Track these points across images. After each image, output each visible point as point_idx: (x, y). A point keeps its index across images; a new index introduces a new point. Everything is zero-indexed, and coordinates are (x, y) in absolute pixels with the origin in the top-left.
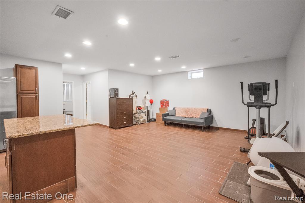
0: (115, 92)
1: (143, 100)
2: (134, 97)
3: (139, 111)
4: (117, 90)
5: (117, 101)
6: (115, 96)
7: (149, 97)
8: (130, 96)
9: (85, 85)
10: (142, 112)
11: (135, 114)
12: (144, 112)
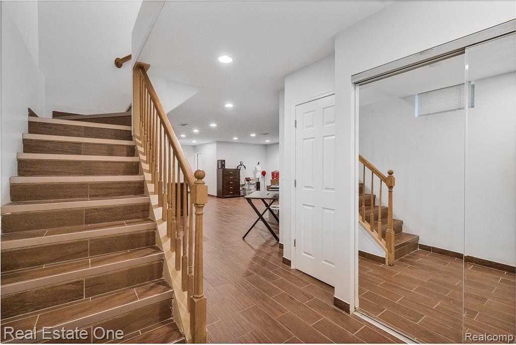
0: (222, 163)
1: (254, 172)
2: (242, 167)
3: (247, 182)
4: (224, 161)
5: (223, 172)
6: (222, 167)
7: (260, 169)
8: (238, 167)
9: (196, 155)
10: (251, 184)
11: (243, 185)
12: (254, 184)
